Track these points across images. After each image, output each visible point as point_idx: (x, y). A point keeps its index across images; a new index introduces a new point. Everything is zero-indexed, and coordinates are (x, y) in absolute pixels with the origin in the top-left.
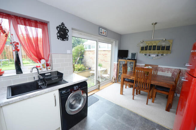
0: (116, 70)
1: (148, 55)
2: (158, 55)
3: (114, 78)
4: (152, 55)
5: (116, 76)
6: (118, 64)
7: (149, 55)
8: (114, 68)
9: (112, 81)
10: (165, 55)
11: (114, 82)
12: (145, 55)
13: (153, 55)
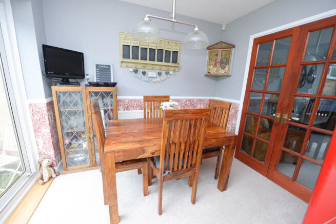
0: (46, 131)
1: (140, 71)
2: (160, 74)
3: (45, 163)
4: (149, 73)
5: (52, 153)
6: (50, 104)
7: (144, 73)
8: (34, 125)
9: (42, 179)
10: (171, 73)
11: (51, 178)
12: (136, 71)
13: (151, 73)
